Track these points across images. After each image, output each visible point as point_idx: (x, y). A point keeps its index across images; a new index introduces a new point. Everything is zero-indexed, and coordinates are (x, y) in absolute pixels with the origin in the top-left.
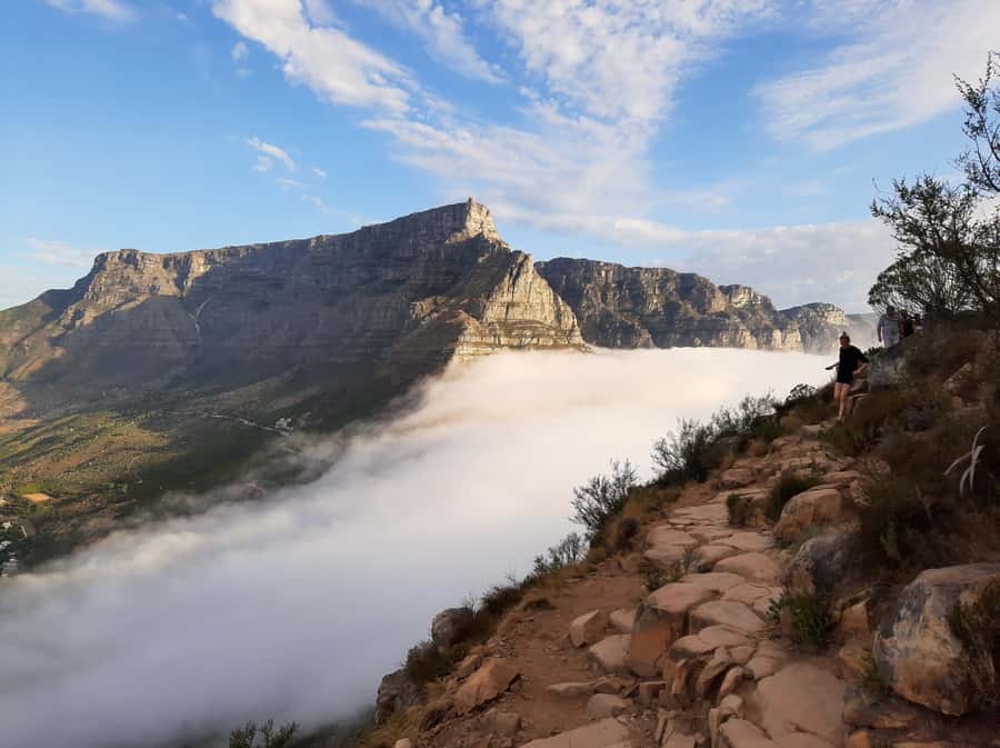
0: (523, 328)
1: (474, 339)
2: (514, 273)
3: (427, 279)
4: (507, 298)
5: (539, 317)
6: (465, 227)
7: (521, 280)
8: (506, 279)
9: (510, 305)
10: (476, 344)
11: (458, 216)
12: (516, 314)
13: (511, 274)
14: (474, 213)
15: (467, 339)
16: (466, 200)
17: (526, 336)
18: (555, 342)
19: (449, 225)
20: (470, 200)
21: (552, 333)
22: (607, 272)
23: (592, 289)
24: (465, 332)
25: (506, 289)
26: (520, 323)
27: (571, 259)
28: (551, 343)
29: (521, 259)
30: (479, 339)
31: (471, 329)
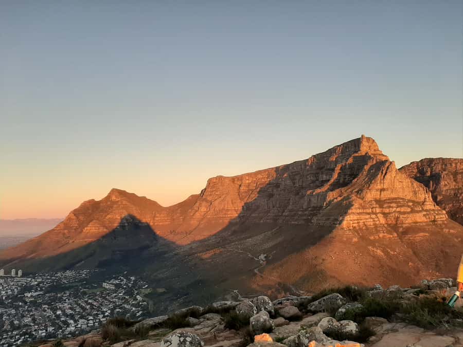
0: (391, 203)
1: (358, 211)
2: (384, 172)
3: (339, 179)
4: (379, 187)
5: (401, 195)
6: (360, 150)
7: (388, 176)
8: (379, 176)
9: (382, 190)
10: (359, 214)
11: (357, 145)
12: (385, 195)
13: (382, 173)
14: (365, 143)
15: (354, 211)
16: (360, 137)
17: (392, 207)
18: (412, 209)
19: (353, 150)
20: (362, 136)
21: (411, 204)
22: (456, 164)
23: (446, 174)
24: (353, 207)
25: (378, 182)
26: (389, 200)
27: (433, 158)
28: (409, 210)
29: (387, 165)
30: (361, 211)
31: (356, 205)
